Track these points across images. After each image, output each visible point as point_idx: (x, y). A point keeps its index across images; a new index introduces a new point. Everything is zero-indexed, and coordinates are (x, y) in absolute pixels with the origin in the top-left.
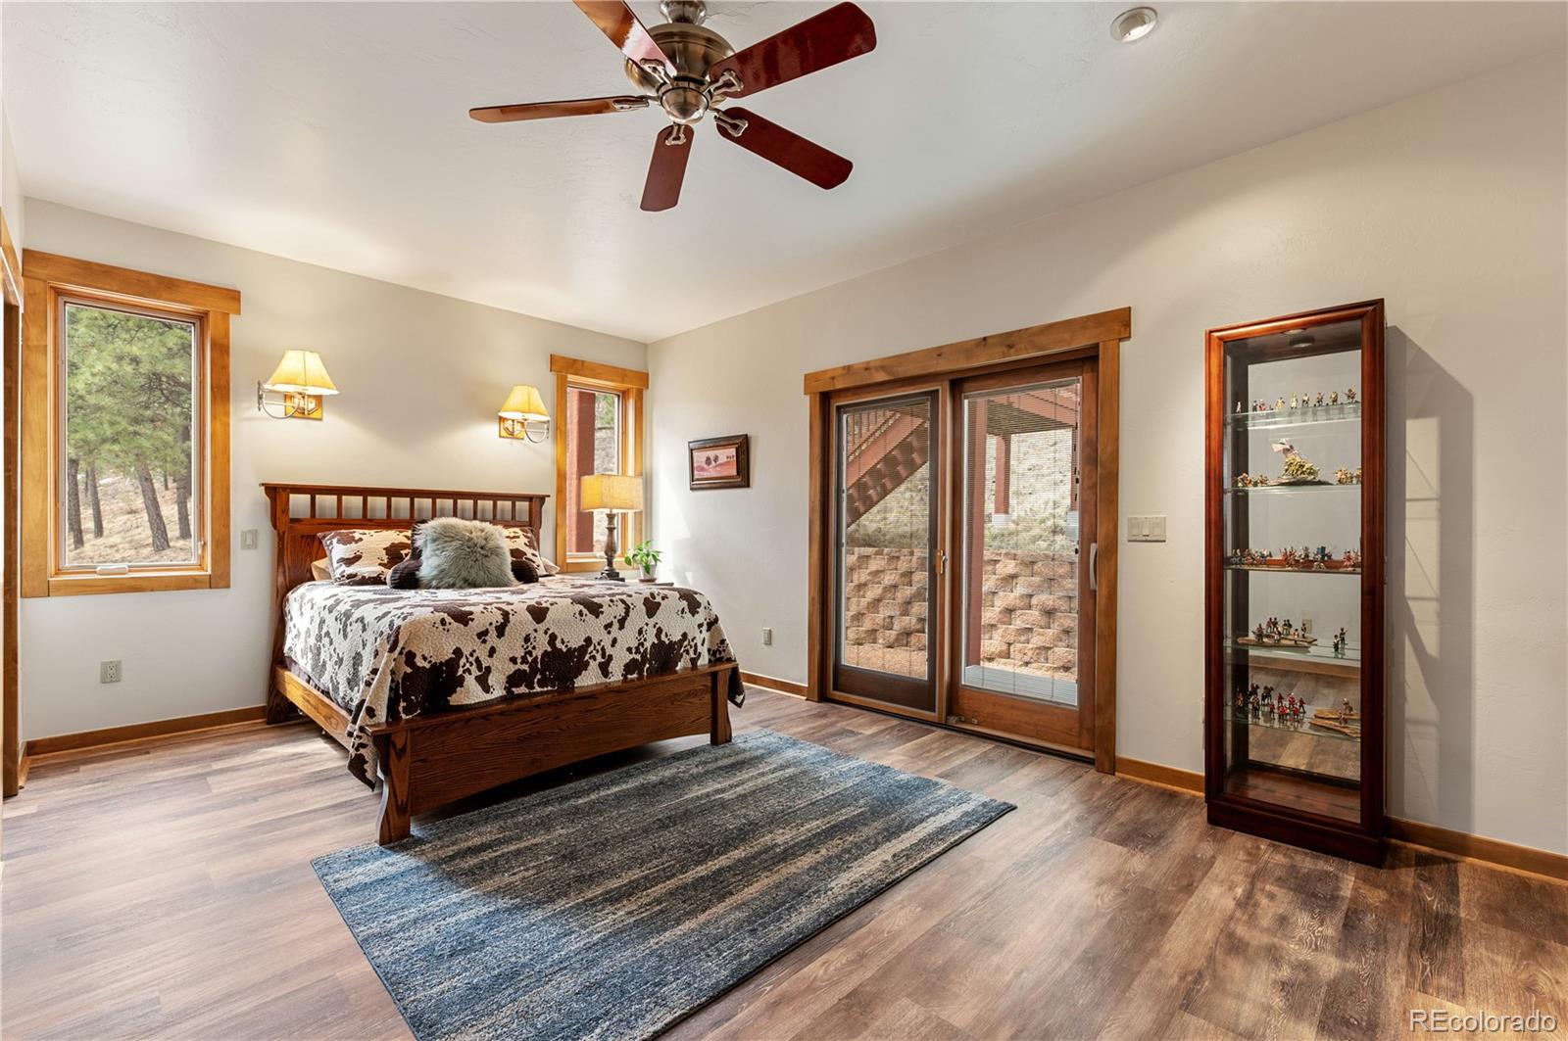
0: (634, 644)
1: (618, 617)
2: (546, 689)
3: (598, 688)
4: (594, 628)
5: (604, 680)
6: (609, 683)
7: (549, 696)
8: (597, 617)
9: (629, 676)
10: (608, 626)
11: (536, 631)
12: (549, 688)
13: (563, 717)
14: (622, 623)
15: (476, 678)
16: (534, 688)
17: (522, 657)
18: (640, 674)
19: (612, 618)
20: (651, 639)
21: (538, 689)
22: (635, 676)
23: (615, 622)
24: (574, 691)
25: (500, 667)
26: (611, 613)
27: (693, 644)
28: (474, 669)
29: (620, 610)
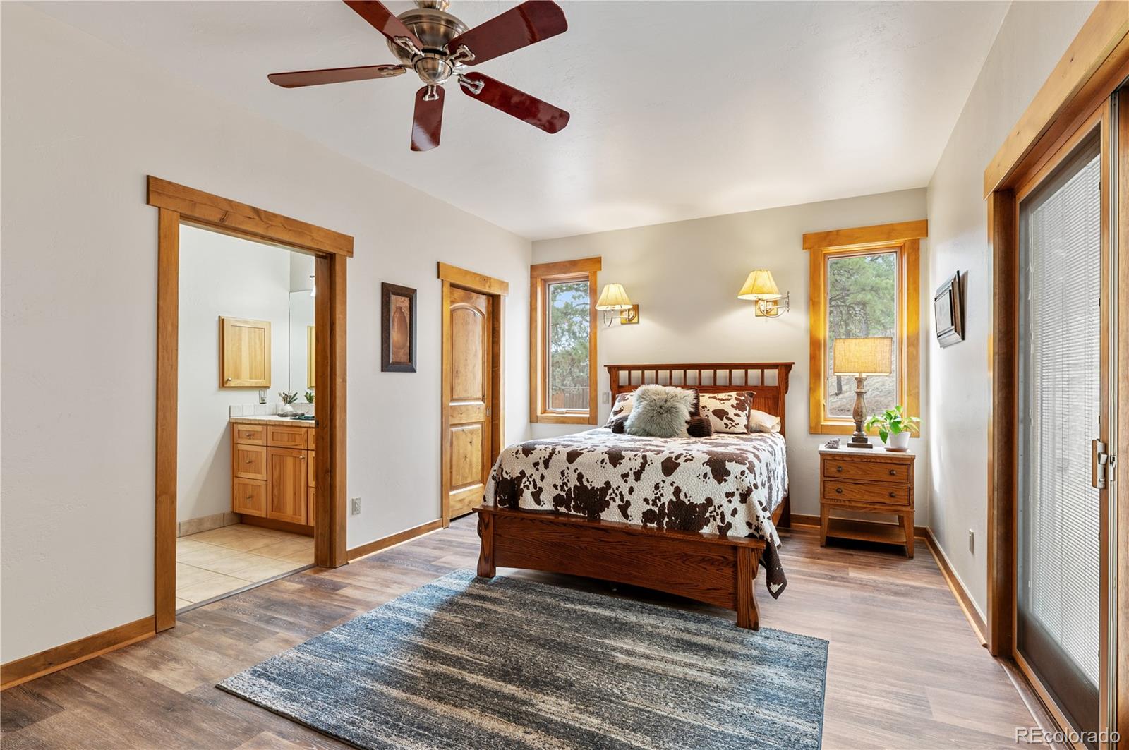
0: (651, 497)
1: (634, 470)
2: (579, 514)
3: (620, 526)
4: (613, 475)
5: (624, 520)
6: (630, 525)
7: (582, 520)
8: (615, 466)
9: (649, 524)
10: (625, 476)
11: (568, 468)
12: (581, 514)
13: (582, 539)
14: (638, 476)
15: (532, 493)
16: (571, 511)
17: (561, 486)
18: (660, 524)
19: (628, 470)
20: (668, 496)
21: (573, 512)
22: (654, 525)
23: (631, 473)
24: (600, 522)
25: (548, 489)
26: (629, 464)
27: (719, 512)
28: (531, 486)
29: (637, 465)
